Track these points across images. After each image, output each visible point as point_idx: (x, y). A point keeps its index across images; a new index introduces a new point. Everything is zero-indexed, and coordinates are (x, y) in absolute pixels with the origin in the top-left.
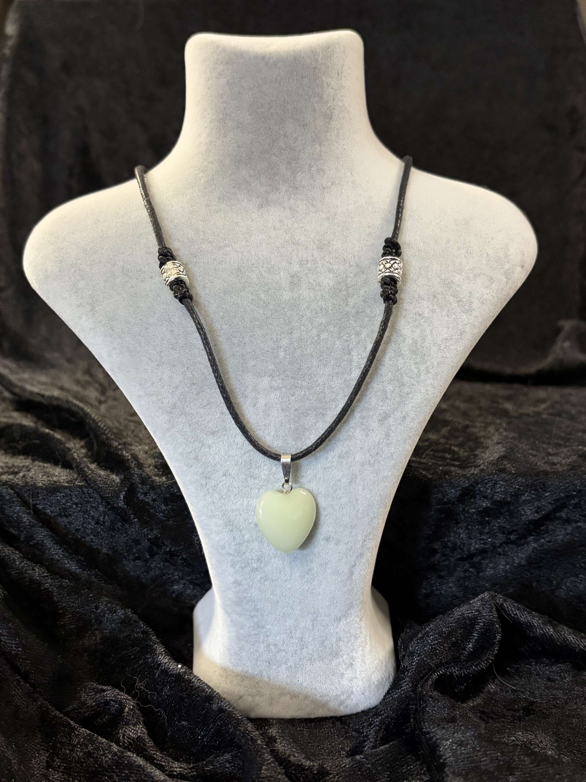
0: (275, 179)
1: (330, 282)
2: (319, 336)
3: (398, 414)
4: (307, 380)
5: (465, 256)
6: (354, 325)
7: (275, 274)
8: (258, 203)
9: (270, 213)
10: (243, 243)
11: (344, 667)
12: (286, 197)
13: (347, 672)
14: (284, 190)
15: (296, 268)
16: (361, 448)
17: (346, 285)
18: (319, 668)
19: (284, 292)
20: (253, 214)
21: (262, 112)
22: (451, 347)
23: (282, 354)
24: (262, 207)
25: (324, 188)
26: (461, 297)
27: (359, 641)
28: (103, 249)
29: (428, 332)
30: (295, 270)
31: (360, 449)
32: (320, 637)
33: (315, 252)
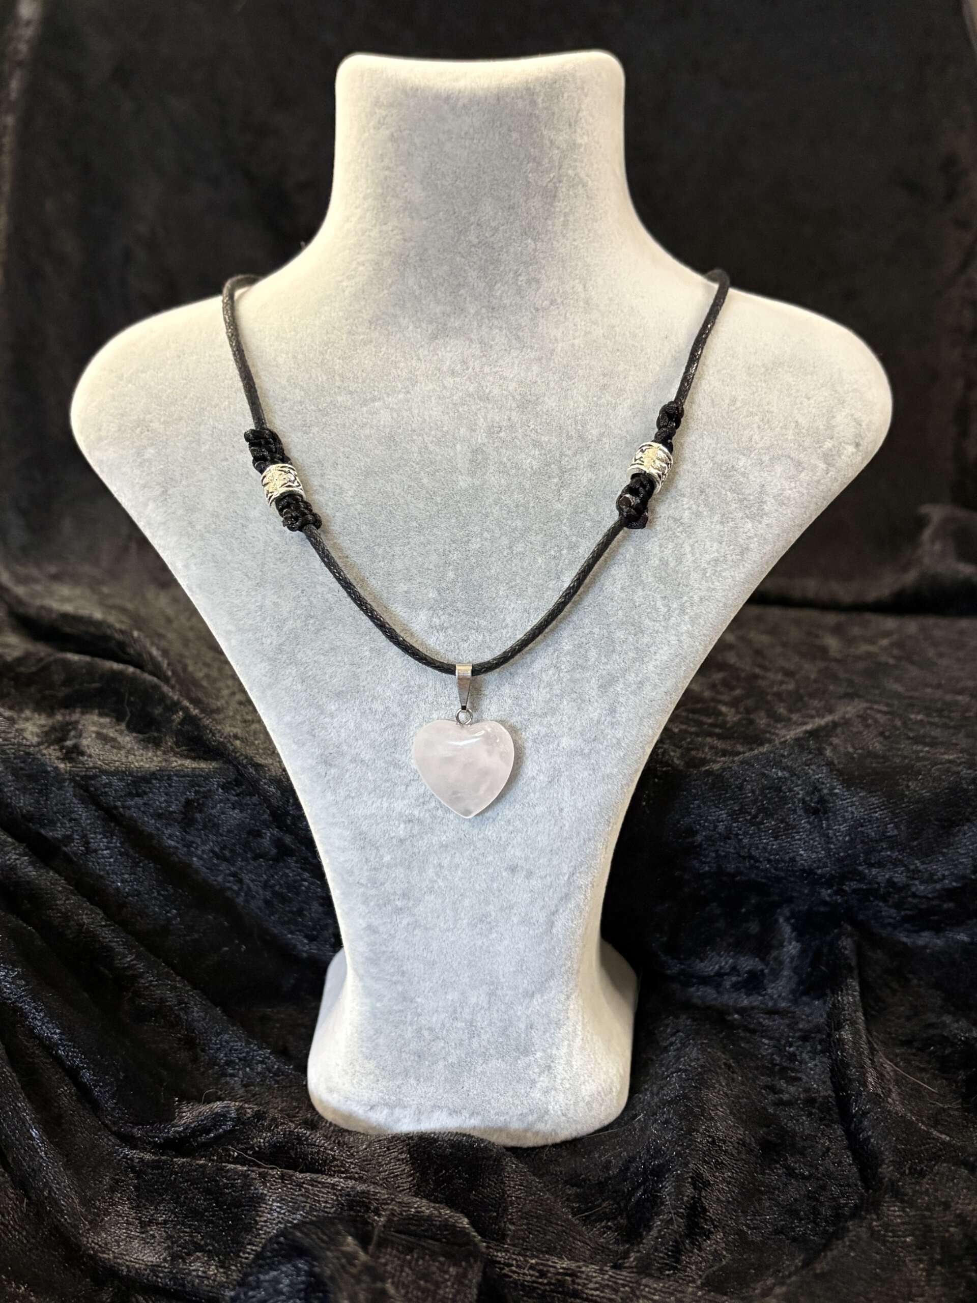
0: (460, 293)
1: (534, 463)
2: (510, 548)
3: (631, 677)
4: (489, 617)
5: (759, 427)
6: (568, 533)
7: (448, 446)
8: (430, 332)
9: (448, 349)
10: (401, 396)
11: (537, 1070)
12: (475, 323)
13: (541, 1079)
14: (472, 311)
15: (481, 437)
16: (570, 729)
17: (560, 468)
18: (497, 1069)
19: (460, 477)
20: (421, 350)
21: (442, 186)
22: (724, 574)
23: (451, 575)
24: (436, 338)
25: (537, 310)
26: (747, 492)
27: (563, 1031)
28: (185, 397)
29: (687, 548)
30: (480, 441)
31: (567, 730)
32: (501, 1020)
33: (514, 414)
